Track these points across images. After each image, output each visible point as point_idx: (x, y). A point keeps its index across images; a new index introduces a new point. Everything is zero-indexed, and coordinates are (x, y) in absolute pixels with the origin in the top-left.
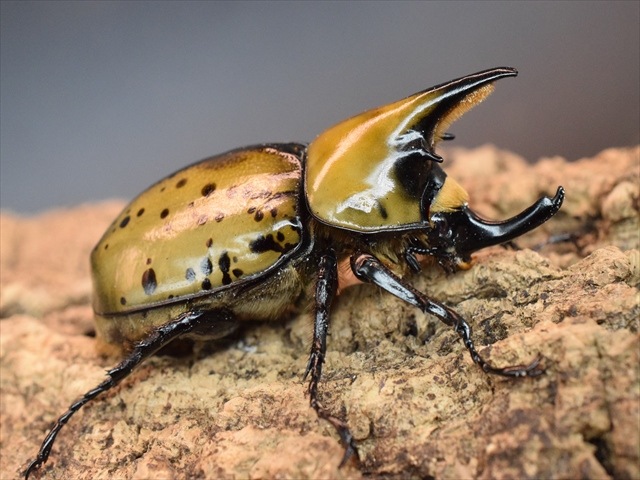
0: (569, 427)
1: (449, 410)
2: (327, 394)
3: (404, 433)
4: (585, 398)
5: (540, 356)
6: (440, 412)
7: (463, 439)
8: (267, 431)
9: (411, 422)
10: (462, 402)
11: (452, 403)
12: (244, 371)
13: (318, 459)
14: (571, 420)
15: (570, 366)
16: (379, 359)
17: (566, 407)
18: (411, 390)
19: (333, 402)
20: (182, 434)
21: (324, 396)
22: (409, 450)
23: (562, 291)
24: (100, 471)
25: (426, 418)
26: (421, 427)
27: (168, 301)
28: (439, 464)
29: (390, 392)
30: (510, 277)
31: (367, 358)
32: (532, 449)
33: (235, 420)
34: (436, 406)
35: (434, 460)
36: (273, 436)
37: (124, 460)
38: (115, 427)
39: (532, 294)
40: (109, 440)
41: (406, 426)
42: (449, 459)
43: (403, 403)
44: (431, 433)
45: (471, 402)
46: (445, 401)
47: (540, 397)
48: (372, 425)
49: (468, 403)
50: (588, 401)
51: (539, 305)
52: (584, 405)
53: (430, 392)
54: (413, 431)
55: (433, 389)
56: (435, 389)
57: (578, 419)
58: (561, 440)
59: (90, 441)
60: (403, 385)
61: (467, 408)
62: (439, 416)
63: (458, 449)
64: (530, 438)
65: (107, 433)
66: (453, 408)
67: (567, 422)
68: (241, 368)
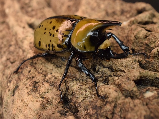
0: (103, 115)
1: (89, 96)
2: (67, 81)
3: (77, 98)
4: (109, 110)
5: (106, 94)
6: (86, 96)
7: (87, 105)
8: (51, 87)
9: (79, 96)
10: (92, 95)
11: (90, 94)
12: (59, 65)
13: (56, 99)
14: (104, 114)
15: (109, 101)
16: (83, 76)
17: (104, 110)
18: (82, 88)
19: (68, 84)
20: (40, 77)
21: (67, 82)
22: (76, 102)
23: (123, 77)
24: (25, 78)
25: (82, 96)
26: (81, 98)
27: (42, 49)
28: (80, 108)
29: (78, 87)
30: (116, 67)
31: (80, 74)
32: (94, 116)
33: (49, 80)
34: (86, 94)
35: (80, 107)
36: (52, 88)
37: (31, 77)
38: (32, 69)
39: (117, 74)
40: (30, 71)
41: (78, 97)
42: (82, 109)
43: (79, 91)
44: (82, 100)
45: (94, 96)
46: (88, 93)
47: (103, 104)
48: (72, 93)
49: (93, 95)
50: (109, 111)
51: (117, 78)
52: (108, 111)
53: (86, 90)
54: (79, 98)
55: (87, 90)
56: (88, 90)
57: (106, 114)
58: (100, 117)
59: (27, 70)
60: (81, 87)
61: (93, 97)
62: (86, 97)
63: (85, 107)
64: (94, 114)
65: (30, 70)
66: (90, 96)
67: (103, 114)
68: (59, 64)
